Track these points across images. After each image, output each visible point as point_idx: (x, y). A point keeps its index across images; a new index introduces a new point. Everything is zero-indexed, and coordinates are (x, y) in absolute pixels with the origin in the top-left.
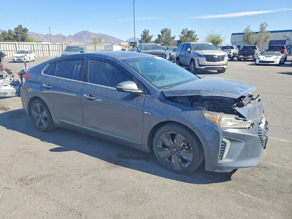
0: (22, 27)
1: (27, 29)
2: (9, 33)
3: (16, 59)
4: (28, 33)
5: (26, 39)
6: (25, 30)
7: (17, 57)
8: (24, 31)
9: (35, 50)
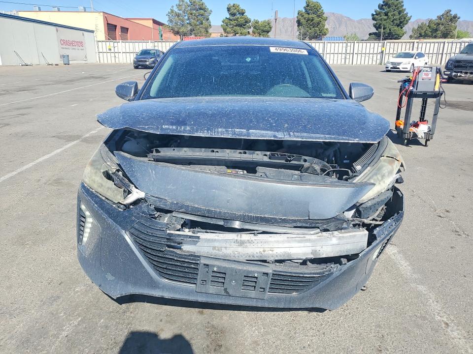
0: (451, 13)
1: (458, 16)
2: (428, 26)
3: (390, 66)
4: (457, 24)
5: (451, 33)
6: (454, 18)
7: (392, 63)
8: (451, 20)
9: (445, 51)
